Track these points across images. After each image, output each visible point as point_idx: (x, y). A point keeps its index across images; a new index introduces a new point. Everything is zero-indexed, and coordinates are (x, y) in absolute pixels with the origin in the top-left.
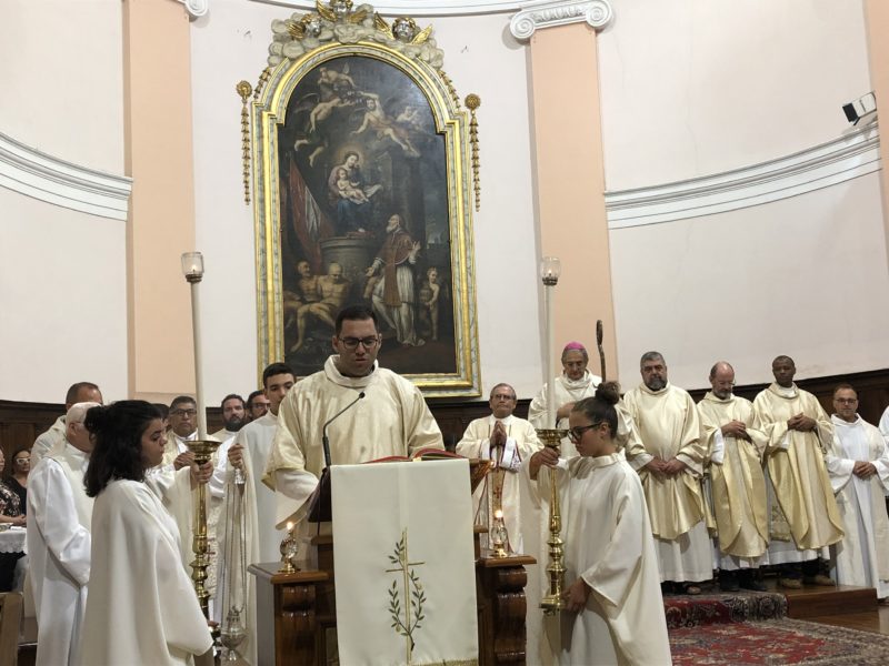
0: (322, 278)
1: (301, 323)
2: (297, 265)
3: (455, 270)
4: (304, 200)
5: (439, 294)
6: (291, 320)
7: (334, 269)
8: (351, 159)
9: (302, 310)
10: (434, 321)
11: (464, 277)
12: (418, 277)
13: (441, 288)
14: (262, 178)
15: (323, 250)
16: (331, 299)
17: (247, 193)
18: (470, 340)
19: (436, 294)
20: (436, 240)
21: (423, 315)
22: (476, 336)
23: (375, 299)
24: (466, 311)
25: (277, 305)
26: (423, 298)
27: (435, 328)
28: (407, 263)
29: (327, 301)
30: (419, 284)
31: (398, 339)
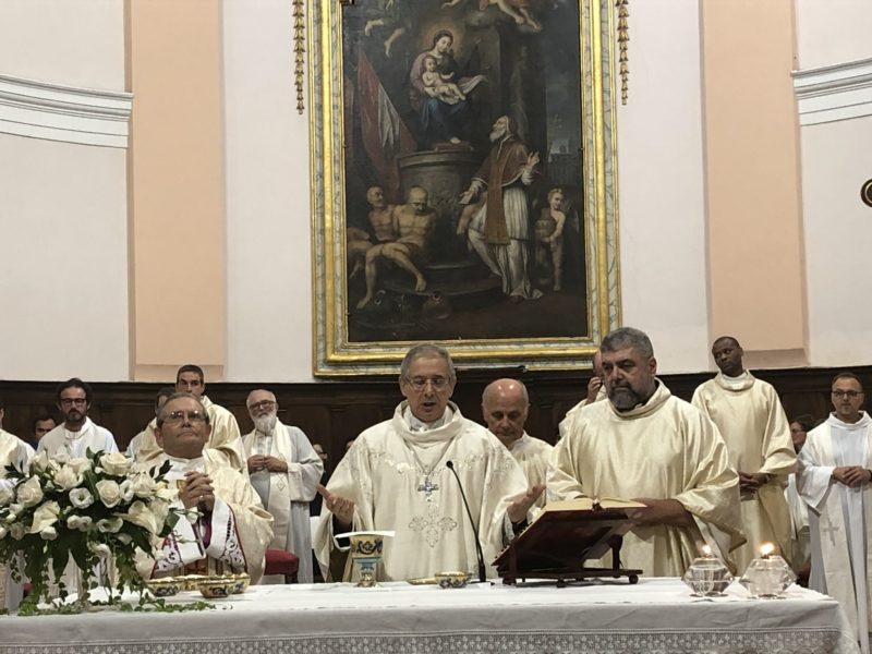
0: (399, 209)
1: (370, 270)
2: (366, 192)
3: (589, 191)
4: (377, 102)
5: (565, 225)
6: (356, 268)
7: (416, 195)
8: (442, 43)
9: (372, 252)
10: (557, 265)
11: (601, 201)
12: (534, 203)
13: (569, 216)
14: (320, 76)
15: (401, 170)
16: (411, 237)
17: (300, 99)
18: (608, 291)
19: (560, 226)
20: (562, 148)
21: (540, 255)
22: (618, 283)
23: (473, 235)
24: (602, 249)
25: (338, 246)
26: (541, 231)
27: (557, 272)
28: (519, 184)
29: (404, 240)
30: (535, 213)
31: (505, 290)
